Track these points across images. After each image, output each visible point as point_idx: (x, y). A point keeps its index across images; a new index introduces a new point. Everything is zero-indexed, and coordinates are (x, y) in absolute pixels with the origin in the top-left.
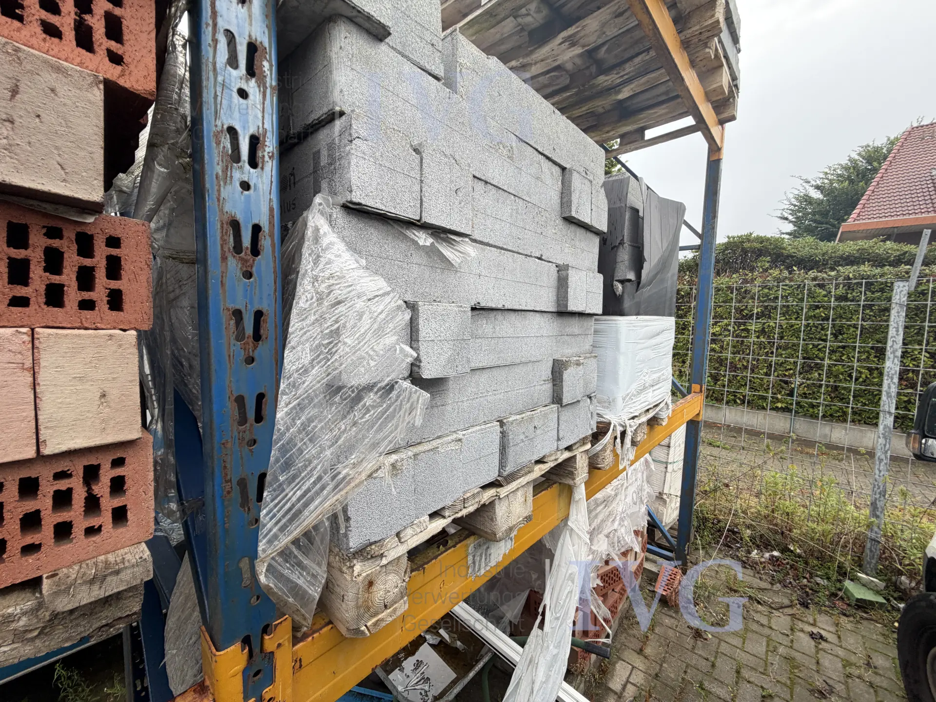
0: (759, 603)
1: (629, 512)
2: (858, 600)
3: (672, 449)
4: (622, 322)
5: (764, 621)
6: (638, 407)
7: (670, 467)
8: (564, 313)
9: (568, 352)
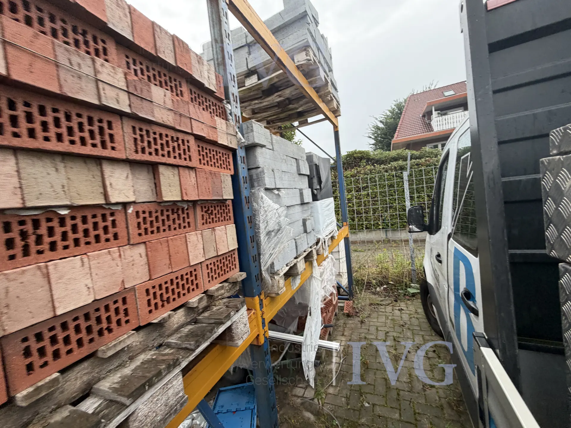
0: (381, 305)
1: (329, 279)
2: (412, 293)
3: (340, 253)
4: (318, 203)
5: (383, 310)
6: (327, 232)
7: (341, 260)
8: (303, 204)
9: (305, 216)
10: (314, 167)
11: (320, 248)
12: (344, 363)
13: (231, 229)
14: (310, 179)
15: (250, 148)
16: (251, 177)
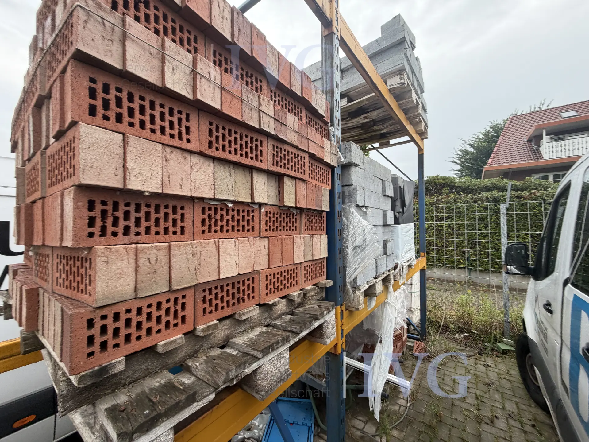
2: (503, 350)
3: (413, 286)
4: (399, 226)
6: (406, 259)
7: (413, 294)
8: (385, 225)
9: (386, 238)
10: (399, 190)
11: (397, 273)
12: (411, 408)
13: (324, 238)
14: (393, 200)
15: (346, 167)
16: (343, 193)
